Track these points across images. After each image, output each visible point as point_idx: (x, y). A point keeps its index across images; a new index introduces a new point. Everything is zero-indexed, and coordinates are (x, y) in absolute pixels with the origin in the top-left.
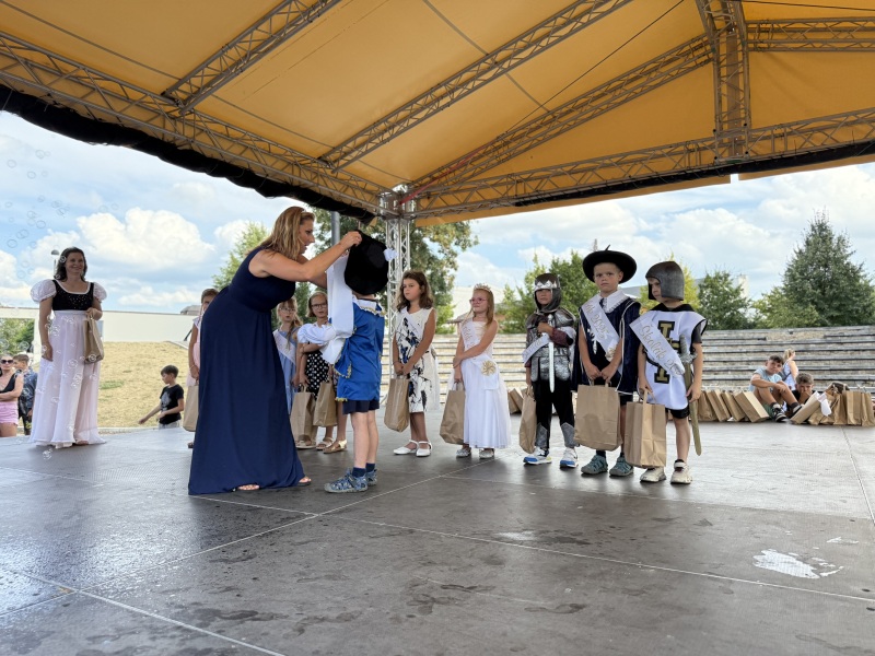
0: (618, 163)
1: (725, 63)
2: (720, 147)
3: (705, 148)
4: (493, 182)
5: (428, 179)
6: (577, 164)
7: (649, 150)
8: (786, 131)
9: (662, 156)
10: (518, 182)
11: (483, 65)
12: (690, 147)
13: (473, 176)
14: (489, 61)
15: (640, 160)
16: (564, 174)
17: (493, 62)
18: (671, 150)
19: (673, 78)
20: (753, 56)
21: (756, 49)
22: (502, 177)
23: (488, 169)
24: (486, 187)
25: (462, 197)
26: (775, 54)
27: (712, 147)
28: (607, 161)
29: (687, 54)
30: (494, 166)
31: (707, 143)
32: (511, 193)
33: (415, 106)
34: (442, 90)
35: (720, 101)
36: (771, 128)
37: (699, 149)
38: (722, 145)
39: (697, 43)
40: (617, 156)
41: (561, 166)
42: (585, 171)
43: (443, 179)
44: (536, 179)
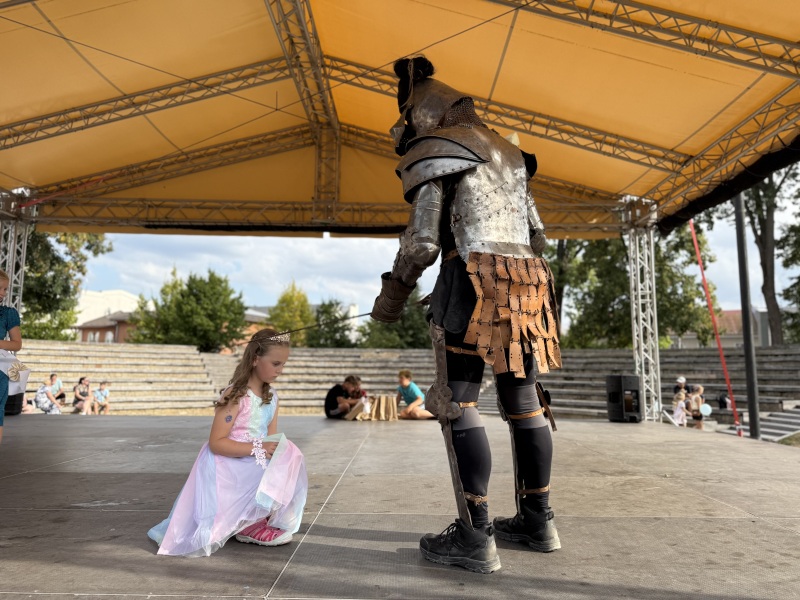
0: (240, 208)
1: (324, 148)
2: (316, 210)
3: (306, 209)
4: (126, 202)
5: (55, 188)
6: (204, 202)
7: (265, 202)
8: (361, 208)
9: (274, 209)
10: (149, 206)
11: (120, 103)
12: (296, 206)
13: (105, 193)
14: (127, 101)
15: (258, 209)
16: (191, 207)
17: (130, 102)
18: (283, 206)
19: (287, 150)
20: (344, 149)
21: (345, 144)
22: (134, 200)
23: (120, 189)
24: (117, 205)
25: (90, 210)
26: (359, 151)
27: (311, 209)
28: (230, 204)
29: (297, 134)
30: (126, 188)
31: (308, 206)
32: (143, 215)
33: (45, 121)
34: (77, 114)
35: (320, 176)
36: (351, 204)
37: (303, 209)
38: (318, 209)
39: (306, 128)
40: (239, 202)
41: (190, 201)
42: (212, 208)
43: (72, 191)
44: (167, 207)
